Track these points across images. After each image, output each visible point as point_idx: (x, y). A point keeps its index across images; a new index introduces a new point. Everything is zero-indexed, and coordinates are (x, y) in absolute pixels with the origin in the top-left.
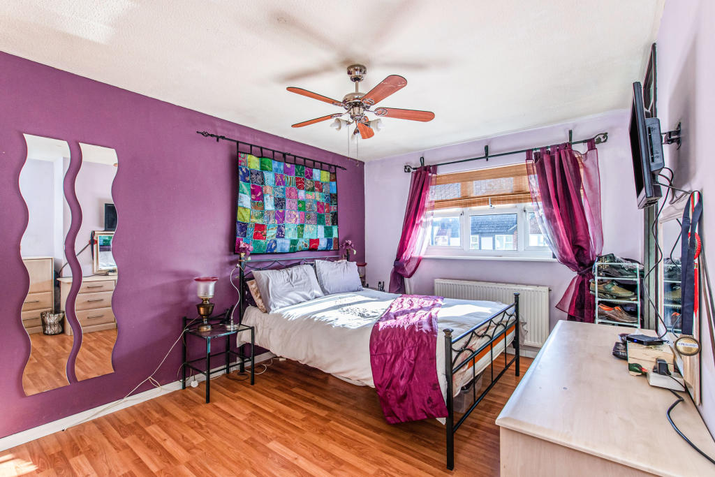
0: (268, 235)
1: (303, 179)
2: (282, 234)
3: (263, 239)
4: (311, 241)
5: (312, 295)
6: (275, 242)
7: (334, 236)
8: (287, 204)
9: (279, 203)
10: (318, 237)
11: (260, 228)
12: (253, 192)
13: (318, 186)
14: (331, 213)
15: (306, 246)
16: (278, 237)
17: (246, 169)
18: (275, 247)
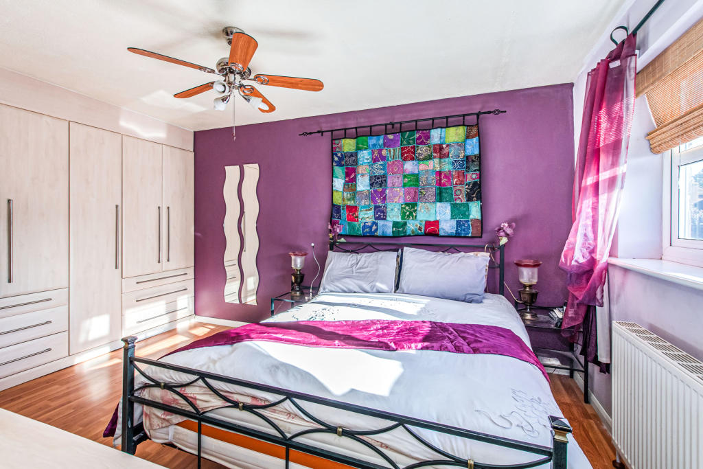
0: (360, 217)
1: (414, 147)
2: (384, 216)
3: (355, 221)
4: (428, 224)
5: (372, 287)
6: (377, 224)
7: (471, 217)
8: (389, 181)
9: (378, 182)
10: (438, 219)
11: (352, 210)
12: (348, 175)
13: (440, 151)
14: (468, 184)
15: (420, 229)
16: (379, 218)
17: (342, 154)
18: (377, 230)
